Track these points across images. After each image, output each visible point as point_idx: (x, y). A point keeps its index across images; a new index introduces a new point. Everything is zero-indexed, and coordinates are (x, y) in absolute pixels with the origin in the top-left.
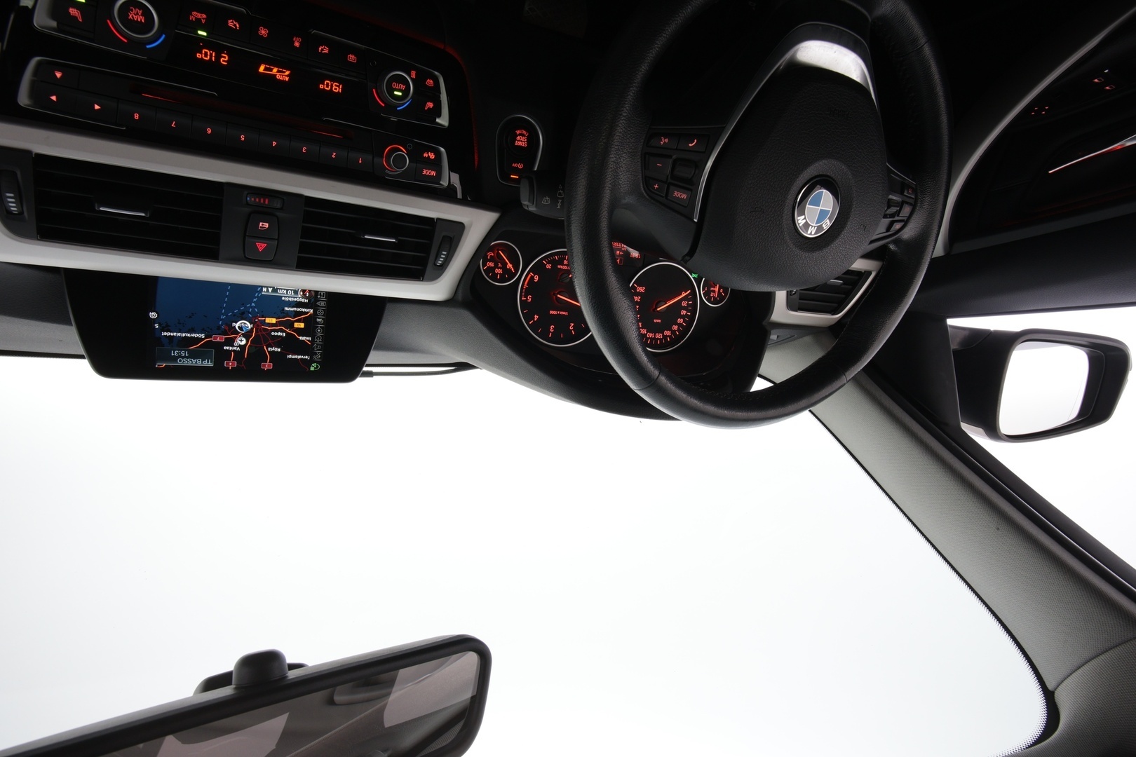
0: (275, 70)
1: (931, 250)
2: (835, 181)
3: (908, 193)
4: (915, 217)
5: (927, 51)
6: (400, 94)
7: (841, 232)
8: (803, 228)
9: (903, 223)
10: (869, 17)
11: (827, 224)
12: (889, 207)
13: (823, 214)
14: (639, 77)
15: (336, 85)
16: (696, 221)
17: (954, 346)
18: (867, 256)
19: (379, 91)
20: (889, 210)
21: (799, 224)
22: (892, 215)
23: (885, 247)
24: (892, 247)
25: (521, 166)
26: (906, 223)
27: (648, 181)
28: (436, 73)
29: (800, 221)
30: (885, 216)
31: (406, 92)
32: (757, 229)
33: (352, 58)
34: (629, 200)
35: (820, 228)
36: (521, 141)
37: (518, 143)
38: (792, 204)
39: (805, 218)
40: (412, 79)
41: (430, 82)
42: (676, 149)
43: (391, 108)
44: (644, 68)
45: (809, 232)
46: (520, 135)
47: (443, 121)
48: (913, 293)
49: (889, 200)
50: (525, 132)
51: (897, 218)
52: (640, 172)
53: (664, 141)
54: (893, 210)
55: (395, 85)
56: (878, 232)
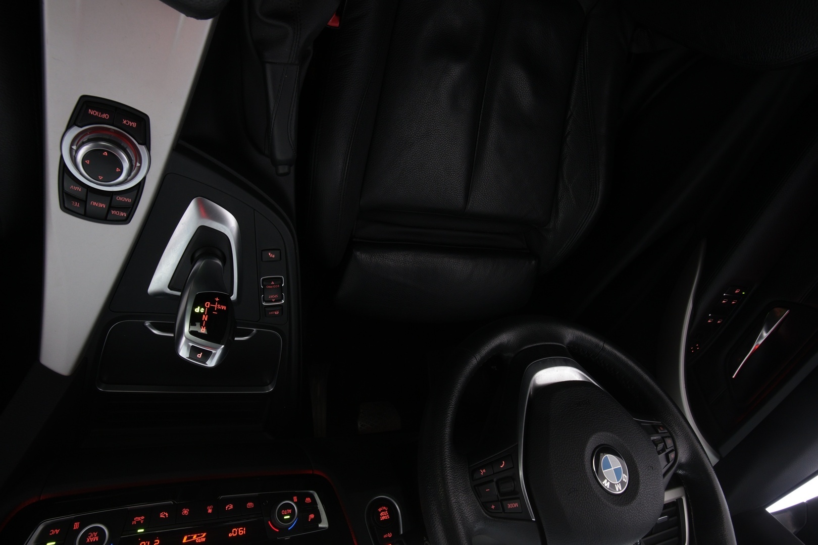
0: (195, 537)
1: (708, 461)
2: (610, 446)
3: (661, 430)
4: (677, 444)
5: (608, 347)
6: (288, 517)
7: (638, 478)
8: (611, 488)
9: (674, 452)
10: (563, 345)
11: (625, 478)
12: (657, 446)
13: (617, 472)
14: (447, 438)
15: (241, 530)
16: (534, 520)
17: (792, 530)
18: (669, 487)
19: (273, 521)
20: (658, 448)
21: (606, 487)
22: (663, 450)
23: (675, 475)
24: (680, 472)
25: (390, 535)
26: (675, 450)
27: (485, 505)
28: (311, 491)
29: (606, 484)
30: (659, 453)
31: (292, 515)
32: (580, 505)
33: (250, 505)
34: (478, 526)
35: (622, 483)
36: (384, 516)
37: (382, 518)
38: (592, 474)
39: (608, 481)
40: (295, 503)
41: (308, 500)
42: (494, 474)
43: (284, 531)
44: (448, 430)
45: (617, 490)
46: (382, 511)
47: (324, 524)
48: (723, 502)
49: (653, 441)
50: (385, 508)
51: (667, 451)
52: (477, 501)
53: (483, 472)
54: (661, 446)
55: (284, 512)
56: (663, 466)
